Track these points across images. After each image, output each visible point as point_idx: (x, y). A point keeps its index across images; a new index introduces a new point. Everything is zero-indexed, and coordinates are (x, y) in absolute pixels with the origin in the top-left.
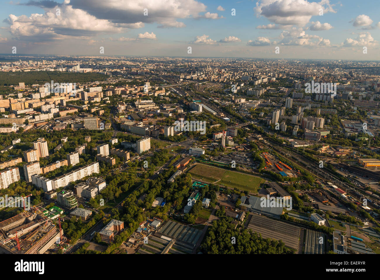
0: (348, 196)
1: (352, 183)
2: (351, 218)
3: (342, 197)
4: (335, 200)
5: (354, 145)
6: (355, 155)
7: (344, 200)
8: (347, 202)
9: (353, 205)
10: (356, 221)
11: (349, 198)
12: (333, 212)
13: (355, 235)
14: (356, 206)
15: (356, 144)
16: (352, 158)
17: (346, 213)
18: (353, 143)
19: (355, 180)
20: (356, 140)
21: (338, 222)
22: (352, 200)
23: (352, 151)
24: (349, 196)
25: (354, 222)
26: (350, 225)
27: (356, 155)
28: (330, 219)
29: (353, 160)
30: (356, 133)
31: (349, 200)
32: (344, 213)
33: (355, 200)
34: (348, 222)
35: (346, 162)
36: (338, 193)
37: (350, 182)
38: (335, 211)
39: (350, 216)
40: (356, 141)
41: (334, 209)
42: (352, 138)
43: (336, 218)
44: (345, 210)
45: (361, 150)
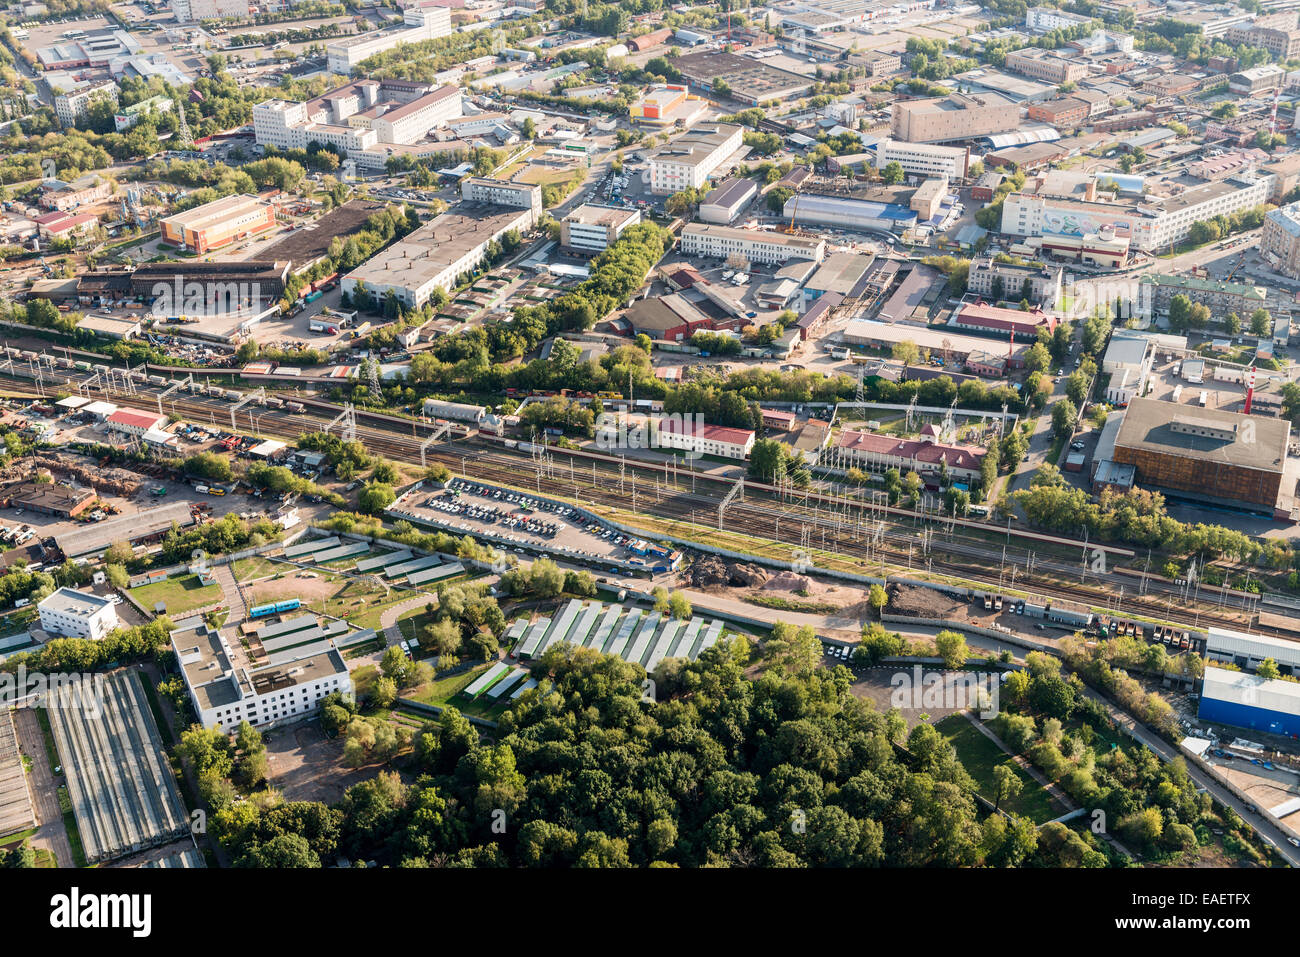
0: (178, 430)
1: (173, 355)
2: (221, 529)
3: (152, 444)
4: (126, 474)
5: (122, 154)
6: (138, 209)
7: (166, 455)
8: (180, 461)
9: (210, 464)
10: (246, 533)
11: (182, 435)
12: (140, 541)
13: (264, 594)
14: (225, 459)
15: (127, 146)
16: (132, 225)
17: (193, 513)
18: (110, 147)
19: (180, 333)
20: (121, 124)
21: (173, 576)
22: (198, 442)
23: (122, 190)
24: (182, 425)
25: (242, 541)
26: (229, 563)
27: (144, 203)
28: (135, 580)
29: (140, 234)
30: (110, 87)
31: (187, 447)
32: (186, 518)
33: (212, 435)
34: (217, 551)
35: (110, 257)
36: (127, 436)
37: (163, 352)
38: (144, 530)
39: (220, 521)
40: (124, 132)
41: (137, 521)
42: (99, 122)
43: (161, 561)
44: (185, 503)
45: (156, 171)
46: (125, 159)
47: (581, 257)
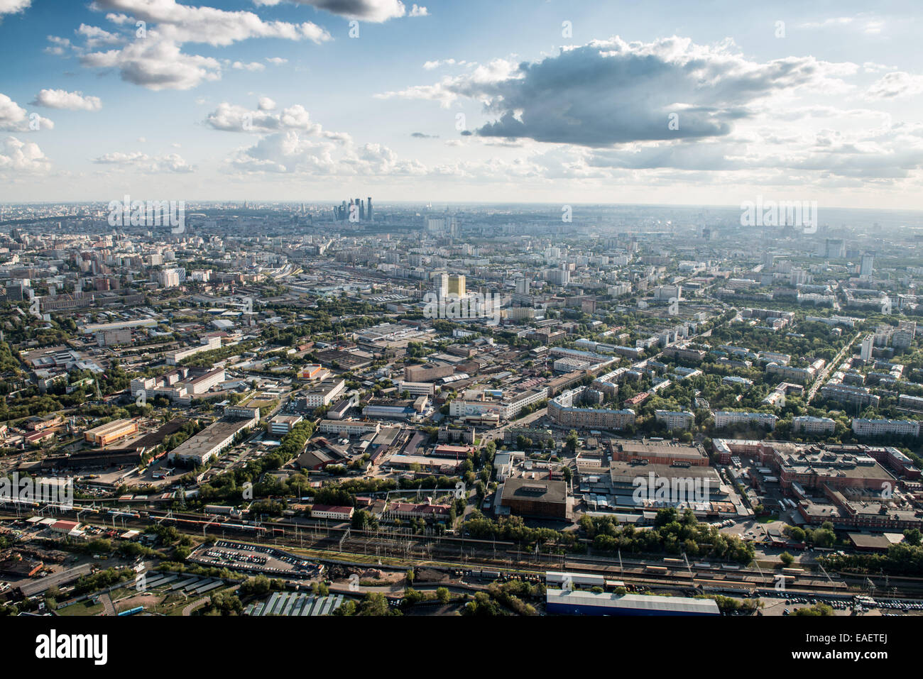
0: (86, 529)
1: (86, 494)
2: (105, 575)
3: (73, 536)
4: (59, 552)
5: (67, 404)
6: (74, 428)
7: (79, 541)
8: (87, 544)
9: (101, 544)
10: (117, 576)
11: (88, 532)
12: (63, 585)
13: (126, 605)
14: (109, 541)
15: (71, 400)
16: (70, 435)
17: (92, 569)
18: (63, 402)
19: (90, 483)
20: (69, 391)
21: (80, 601)
22: (96, 534)
23: (66, 420)
24: (89, 527)
25: (116, 580)
26: (108, 592)
27: (76, 425)
28: (60, 605)
29: (74, 439)
30: (65, 375)
31: (90, 537)
32: (88, 571)
33: (103, 530)
34: (103, 587)
35: (60, 451)
36: (61, 534)
37: (81, 493)
38: (66, 579)
39: (104, 571)
40: (70, 394)
41: (63, 575)
42: (58, 389)
43: (73, 594)
44: (88, 564)
45: (84, 410)
46: (70, 406)
47: (276, 437)
